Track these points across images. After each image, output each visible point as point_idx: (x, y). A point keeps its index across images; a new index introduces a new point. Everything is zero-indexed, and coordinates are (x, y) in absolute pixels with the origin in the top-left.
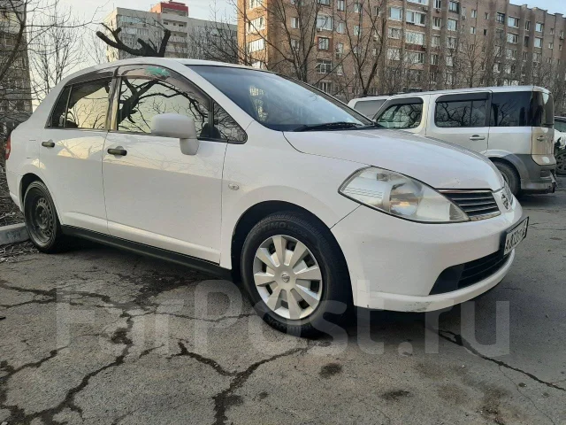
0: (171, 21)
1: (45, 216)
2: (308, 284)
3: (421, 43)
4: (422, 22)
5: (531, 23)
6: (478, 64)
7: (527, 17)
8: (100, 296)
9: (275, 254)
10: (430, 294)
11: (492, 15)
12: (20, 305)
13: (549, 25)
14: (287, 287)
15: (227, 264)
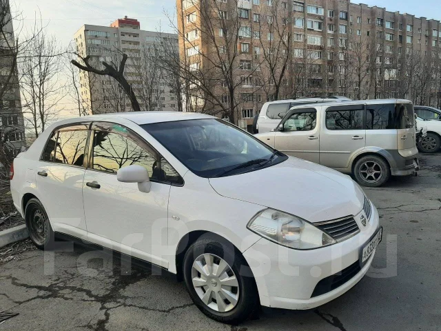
0: (127, 33)
1: (41, 223)
2: (230, 288)
3: (319, 44)
4: (320, 28)
5: (403, 25)
6: (364, 59)
7: (400, 21)
8: (85, 290)
9: (206, 266)
10: (312, 297)
11: (373, 20)
12: (28, 301)
13: (417, 26)
14: (216, 289)
15: (173, 269)
